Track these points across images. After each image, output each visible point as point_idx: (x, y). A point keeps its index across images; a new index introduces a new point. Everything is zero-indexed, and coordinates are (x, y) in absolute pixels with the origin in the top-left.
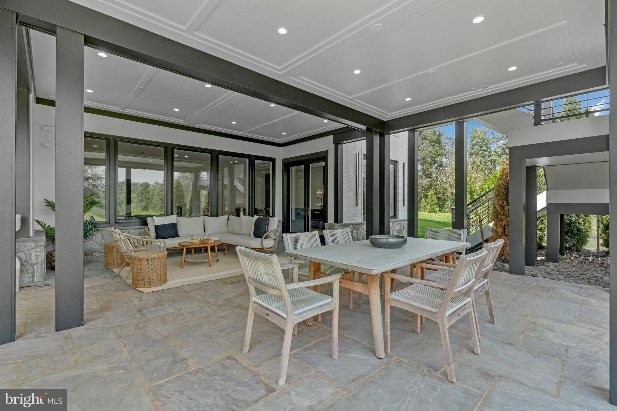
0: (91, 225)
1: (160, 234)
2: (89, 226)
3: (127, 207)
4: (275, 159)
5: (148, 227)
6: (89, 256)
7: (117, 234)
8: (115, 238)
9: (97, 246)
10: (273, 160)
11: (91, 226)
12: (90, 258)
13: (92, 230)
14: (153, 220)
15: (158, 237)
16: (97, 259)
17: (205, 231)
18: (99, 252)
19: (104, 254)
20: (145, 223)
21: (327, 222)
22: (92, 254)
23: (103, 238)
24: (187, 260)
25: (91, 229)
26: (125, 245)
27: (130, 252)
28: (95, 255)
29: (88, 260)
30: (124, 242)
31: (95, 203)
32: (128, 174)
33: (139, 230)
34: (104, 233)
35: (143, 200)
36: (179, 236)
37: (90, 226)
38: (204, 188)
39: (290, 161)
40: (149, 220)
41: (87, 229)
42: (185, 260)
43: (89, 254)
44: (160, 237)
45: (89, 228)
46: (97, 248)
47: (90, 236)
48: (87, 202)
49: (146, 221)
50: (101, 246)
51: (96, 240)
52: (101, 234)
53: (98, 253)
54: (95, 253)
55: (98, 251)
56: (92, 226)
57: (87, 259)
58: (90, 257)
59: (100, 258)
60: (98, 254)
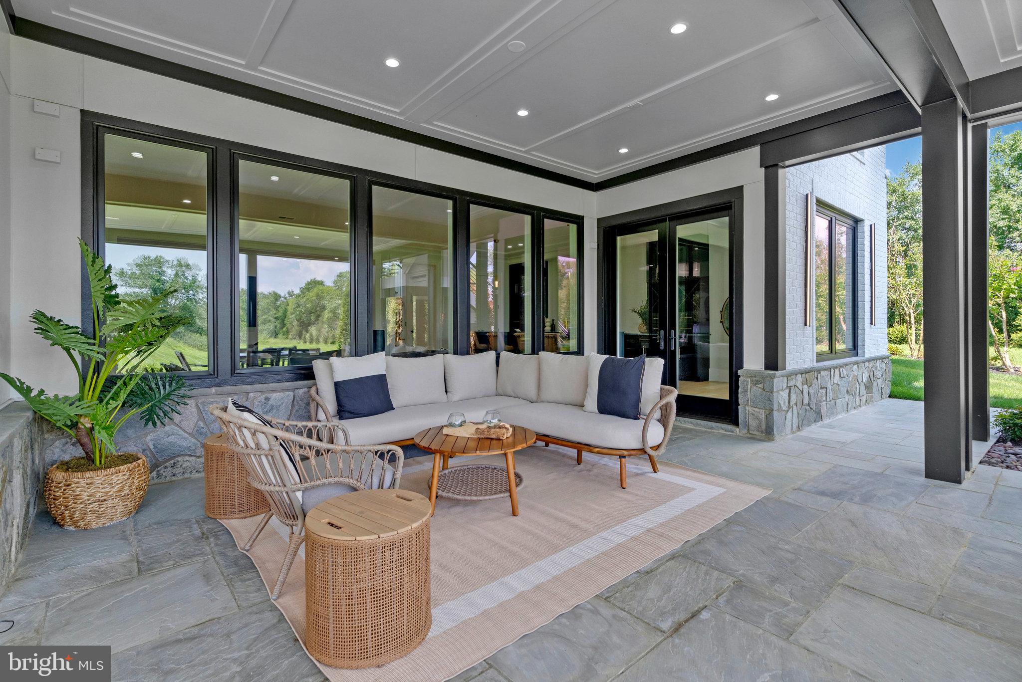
0: (167, 384)
1: (348, 405)
2: (162, 388)
3: (249, 331)
4: (582, 218)
5: (315, 384)
6: (166, 467)
7: (245, 431)
8: (238, 444)
9: (186, 439)
10: (578, 221)
11: (167, 387)
12: (167, 473)
13: (172, 397)
14: (331, 369)
15: (343, 413)
16: (187, 475)
17: (446, 392)
18: (191, 456)
19: (202, 460)
20: (308, 375)
21: (742, 368)
22: (172, 462)
23: (201, 418)
24: (444, 494)
25: (169, 394)
26: (272, 469)
27: (291, 494)
28: (180, 463)
29: (162, 480)
30: (270, 457)
31: (179, 321)
32: (252, 265)
33: (292, 394)
34: (203, 403)
35: (269, 321)
36: (393, 409)
37: (165, 388)
38: (391, 292)
39: (614, 222)
40: (319, 366)
41: (157, 395)
42: (440, 493)
43: (165, 462)
44: (349, 412)
45: (162, 392)
46: (185, 444)
47: (165, 415)
48: (155, 320)
49: (311, 368)
50: (195, 438)
51: (185, 424)
52: (197, 405)
53: (187, 458)
54: (179, 459)
55: (189, 453)
56: (170, 385)
57: (159, 476)
58: (168, 470)
59: (194, 471)
60: (187, 462)
